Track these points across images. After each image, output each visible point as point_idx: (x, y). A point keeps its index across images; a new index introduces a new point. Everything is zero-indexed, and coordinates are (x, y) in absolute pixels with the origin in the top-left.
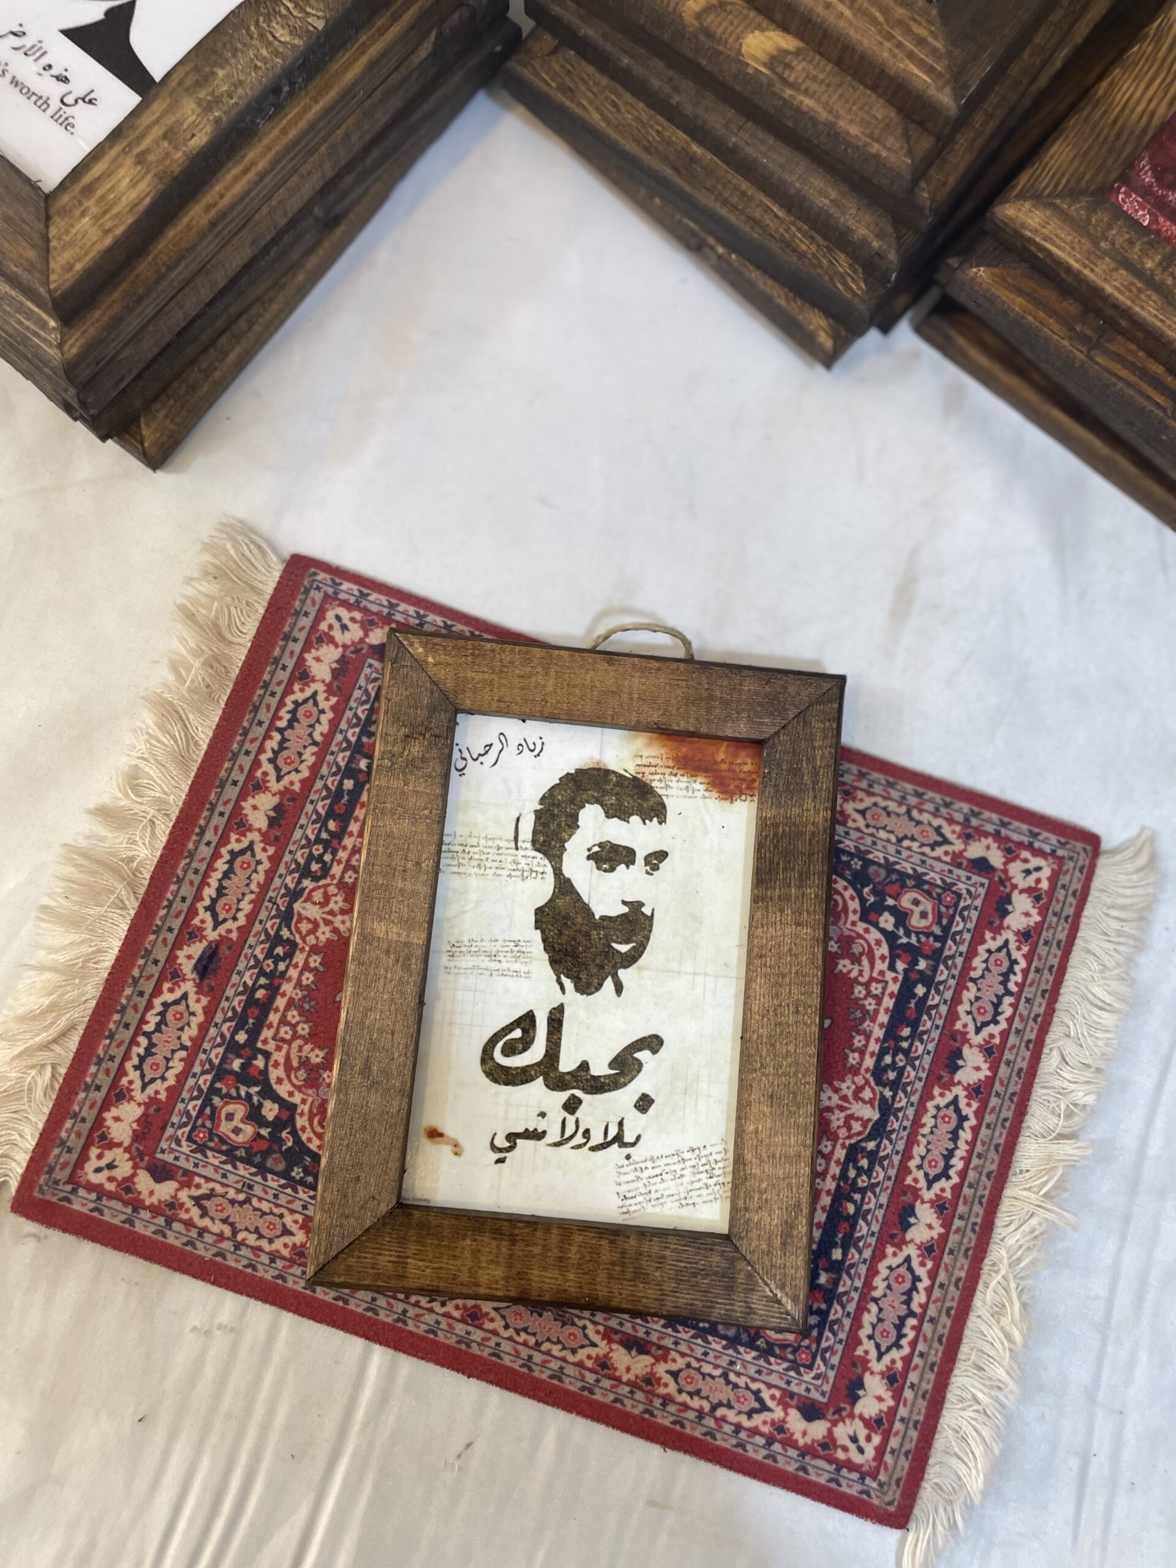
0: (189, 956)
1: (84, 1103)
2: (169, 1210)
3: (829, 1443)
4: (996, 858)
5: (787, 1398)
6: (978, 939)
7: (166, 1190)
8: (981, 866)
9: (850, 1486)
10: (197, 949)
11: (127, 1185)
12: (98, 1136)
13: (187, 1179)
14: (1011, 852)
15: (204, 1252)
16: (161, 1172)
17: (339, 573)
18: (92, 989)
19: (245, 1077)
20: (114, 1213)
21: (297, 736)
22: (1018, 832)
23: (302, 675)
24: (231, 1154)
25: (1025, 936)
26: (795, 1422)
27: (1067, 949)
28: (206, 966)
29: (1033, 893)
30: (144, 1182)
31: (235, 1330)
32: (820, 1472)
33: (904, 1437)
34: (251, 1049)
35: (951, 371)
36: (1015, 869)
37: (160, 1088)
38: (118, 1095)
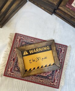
0: (12, 59)
1: (7, 69)
2: (13, 75)
3: (54, 84)
4: (61, 48)
5: (51, 82)
6: (60, 53)
7: (13, 74)
8: (60, 48)
9: (55, 87)
10: (13, 59)
11: (10, 74)
12: (8, 71)
13: (14, 73)
14: (62, 47)
15: (15, 77)
16: (12, 72)
17: (19, 34)
18: (6, 62)
19: (16, 66)
20: (10, 75)
21: (17, 45)
22: (62, 46)
23: (17, 41)
24: (16, 71)
25: (63, 53)
26: (52, 83)
27: (66, 53)
28: (13, 60)
29: (63, 50)
30: (11, 73)
31: (18, 81)
32: (53, 86)
33: (58, 83)
34: (17, 64)
35: (56, 16)
36: (62, 48)
37: (11, 67)
38: (9, 68)
